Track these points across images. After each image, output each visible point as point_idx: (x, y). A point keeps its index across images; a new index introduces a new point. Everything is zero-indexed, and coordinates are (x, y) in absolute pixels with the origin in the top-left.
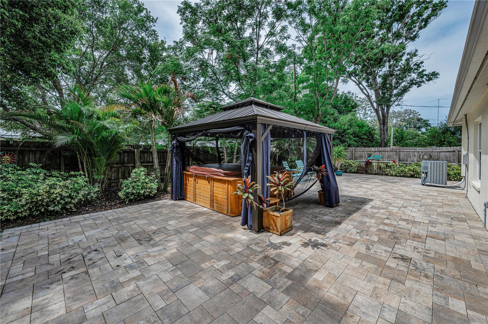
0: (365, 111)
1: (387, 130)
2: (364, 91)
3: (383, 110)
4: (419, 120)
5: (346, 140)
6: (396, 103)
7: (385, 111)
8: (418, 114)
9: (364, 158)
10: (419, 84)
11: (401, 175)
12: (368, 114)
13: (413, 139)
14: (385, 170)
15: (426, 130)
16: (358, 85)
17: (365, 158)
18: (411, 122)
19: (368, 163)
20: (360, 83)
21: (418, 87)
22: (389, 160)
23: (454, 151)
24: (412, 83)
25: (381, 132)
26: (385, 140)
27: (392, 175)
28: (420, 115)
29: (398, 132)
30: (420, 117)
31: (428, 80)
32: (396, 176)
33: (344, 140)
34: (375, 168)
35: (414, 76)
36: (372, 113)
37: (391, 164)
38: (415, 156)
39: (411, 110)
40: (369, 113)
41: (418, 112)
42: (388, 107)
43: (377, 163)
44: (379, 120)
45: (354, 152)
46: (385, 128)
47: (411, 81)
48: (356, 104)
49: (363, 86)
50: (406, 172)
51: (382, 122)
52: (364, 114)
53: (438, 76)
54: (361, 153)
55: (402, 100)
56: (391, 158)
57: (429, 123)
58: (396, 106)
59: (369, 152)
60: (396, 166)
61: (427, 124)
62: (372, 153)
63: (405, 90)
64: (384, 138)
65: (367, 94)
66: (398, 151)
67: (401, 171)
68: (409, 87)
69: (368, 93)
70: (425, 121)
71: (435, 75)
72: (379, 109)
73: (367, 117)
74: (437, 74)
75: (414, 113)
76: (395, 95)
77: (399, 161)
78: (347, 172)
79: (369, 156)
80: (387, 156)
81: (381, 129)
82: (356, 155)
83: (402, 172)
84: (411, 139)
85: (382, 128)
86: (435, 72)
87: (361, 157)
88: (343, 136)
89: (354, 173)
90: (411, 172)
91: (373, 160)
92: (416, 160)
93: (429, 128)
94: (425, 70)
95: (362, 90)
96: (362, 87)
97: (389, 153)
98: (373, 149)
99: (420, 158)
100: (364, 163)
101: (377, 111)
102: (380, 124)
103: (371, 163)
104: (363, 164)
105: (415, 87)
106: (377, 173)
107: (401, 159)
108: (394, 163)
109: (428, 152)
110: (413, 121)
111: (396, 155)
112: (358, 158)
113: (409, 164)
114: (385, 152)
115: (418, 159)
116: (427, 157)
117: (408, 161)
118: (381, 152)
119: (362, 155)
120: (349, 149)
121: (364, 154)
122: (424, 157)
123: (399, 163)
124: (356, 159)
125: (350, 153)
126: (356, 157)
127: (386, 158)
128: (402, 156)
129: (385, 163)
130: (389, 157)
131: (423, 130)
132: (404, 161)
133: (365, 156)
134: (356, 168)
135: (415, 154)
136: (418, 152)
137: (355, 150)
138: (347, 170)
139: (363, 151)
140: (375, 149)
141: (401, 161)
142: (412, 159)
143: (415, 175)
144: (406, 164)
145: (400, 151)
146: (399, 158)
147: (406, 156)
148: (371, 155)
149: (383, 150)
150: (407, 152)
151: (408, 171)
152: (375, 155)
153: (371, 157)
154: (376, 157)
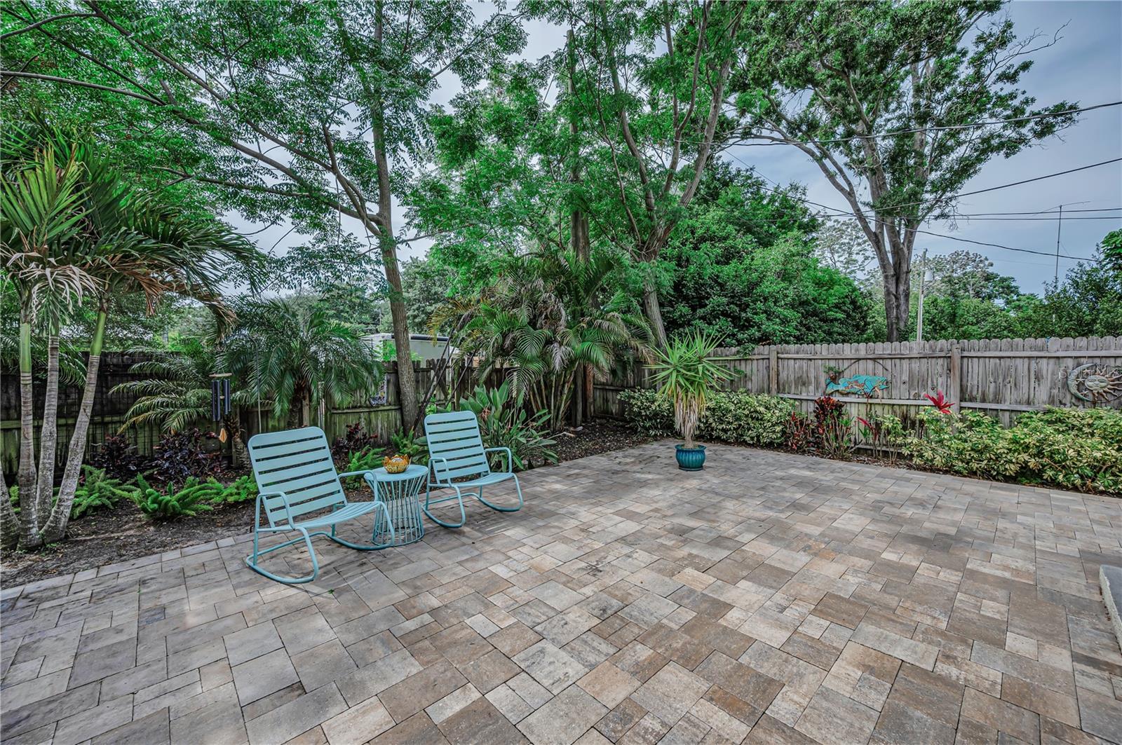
0: (850, 254)
1: (907, 296)
2: (840, 180)
3: (894, 234)
4: (988, 278)
6: (937, 212)
7: (902, 237)
8: (987, 263)
9: (812, 388)
10: (1011, 147)
11: (974, 465)
12: (856, 261)
13: (978, 322)
14: (899, 440)
15: (1008, 302)
16: (819, 160)
17: (817, 388)
18: (968, 283)
19: (828, 409)
20: (825, 155)
21: (1007, 155)
22: (917, 397)
24: (987, 147)
25: (888, 302)
26: (902, 325)
27: (930, 468)
28: (992, 265)
29: (935, 306)
30: (990, 270)
31: (1040, 135)
32: (949, 470)
33: (748, 320)
34: (856, 429)
35: (993, 125)
36: (866, 258)
37: (923, 416)
38: (1038, 378)
39: (968, 253)
40: (860, 258)
41: (986, 259)
42: (912, 223)
43: (863, 409)
44: (884, 266)
45: (773, 362)
46: (902, 288)
47: (986, 141)
48: (813, 219)
49: (835, 164)
50: (998, 457)
51: (892, 272)
52: (847, 263)
53: (1074, 115)
54: (801, 368)
55: (953, 203)
56: (925, 387)
57: (1013, 284)
58: (937, 218)
59: (832, 364)
60: (949, 423)
61: (1008, 287)
62: (846, 363)
63: (965, 169)
64: (897, 318)
65: (848, 189)
66: (956, 355)
67: (974, 449)
68: (979, 160)
69: (850, 184)
70: (1003, 280)
71: (1064, 112)
72: (882, 233)
73: (853, 271)
74: (1073, 108)
75: (976, 260)
76: (935, 187)
77: (963, 400)
78: (745, 444)
79: (834, 380)
80: (905, 378)
81: (888, 293)
82: (783, 376)
83: (981, 452)
84: (972, 324)
85: (893, 290)
86: (1063, 105)
87: (802, 382)
88: (744, 307)
89: (770, 446)
90: (1024, 457)
91: (847, 394)
92: (1042, 396)
93: (1015, 298)
94: (1033, 100)
95: (831, 177)
96: (832, 168)
97: (915, 365)
98: (848, 350)
99: (1066, 385)
100: (812, 407)
101: (876, 240)
102: (886, 277)
103: (839, 406)
104: (808, 410)
105: (996, 157)
106: (866, 450)
107: (971, 392)
108: (940, 408)
109: (1113, 360)
110: (972, 281)
111: (948, 376)
112: (790, 387)
113: (1007, 414)
114: (898, 361)
115: (1055, 391)
116: (1103, 384)
117: (1005, 401)
118: (881, 361)
119: (805, 375)
120: (756, 351)
121: (812, 370)
122: (1090, 384)
123: (961, 408)
124: (784, 389)
125: (761, 369)
126: (781, 382)
127: (903, 387)
128: (975, 376)
129: (896, 408)
130: (917, 382)
131: (999, 302)
132: (983, 401)
133: (816, 378)
134: (778, 429)
135: (1040, 370)
136: (1058, 358)
137: (780, 355)
138: (742, 435)
139: (810, 360)
140: (857, 350)
141: (971, 400)
142: (1025, 390)
143: (1049, 473)
144: (995, 413)
145: (965, 354)
146: (961, 386)
147: (992, 380)
148: (840, 373)
149: (889, 352)
150: (1000, 358)
151: (1010, 450)
152: (857, 373)
153: (841, 381)
154: (861, 382)
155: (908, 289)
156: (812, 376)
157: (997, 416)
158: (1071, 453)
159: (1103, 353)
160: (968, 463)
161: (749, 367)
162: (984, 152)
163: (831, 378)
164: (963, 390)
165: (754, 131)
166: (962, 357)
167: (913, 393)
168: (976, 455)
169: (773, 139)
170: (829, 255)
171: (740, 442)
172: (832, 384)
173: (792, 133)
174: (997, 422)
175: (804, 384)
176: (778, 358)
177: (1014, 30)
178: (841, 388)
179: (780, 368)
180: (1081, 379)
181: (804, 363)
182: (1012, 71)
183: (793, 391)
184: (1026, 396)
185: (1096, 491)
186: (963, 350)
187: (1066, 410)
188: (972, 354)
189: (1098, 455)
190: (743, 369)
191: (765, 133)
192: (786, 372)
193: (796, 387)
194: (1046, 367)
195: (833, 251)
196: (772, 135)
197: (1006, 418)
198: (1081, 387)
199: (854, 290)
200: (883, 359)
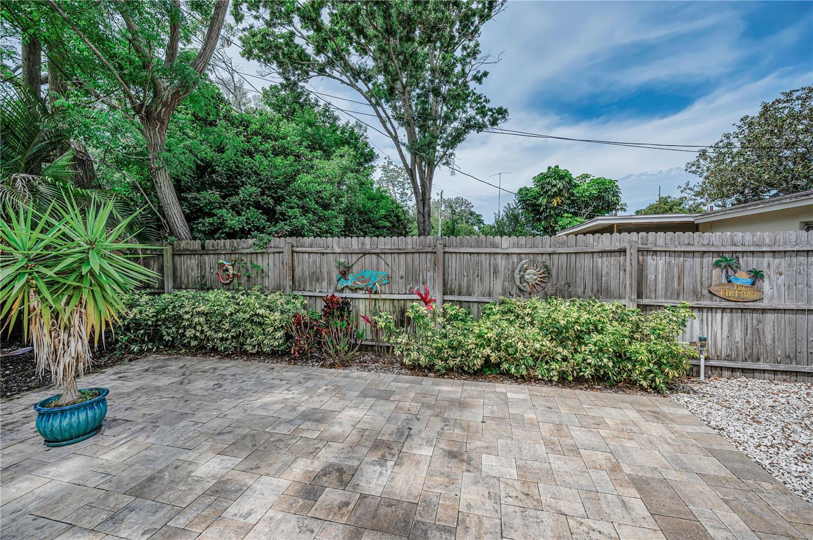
0: (404, 189)
1: (429, 215)
2: (389, 125)
4: (472, 214)
5: (290, 212)
6: (444, 161)
7: (426, 174)
8: (470, 205)
9: (325, 284)
12: (407, 194)
15: (479, 229)
17: (329, 284)
18: (463, 215)
19: (338, 306)
20: (378, 104)
21: (478, 132)
23: (623, 251)
24: (469, 125)
25: (419, 219)
27: (416, 368)
30: (472, 209)
31: (492, 124)
35: (471, 112)
37: (410, 313)
38: (495, 272)
39: (462, 199)
41: (470, 203)
42: (431, 166)
43: (369, 305)
44: (416, 193)
45: (287, 256)
46: (426, 209)
47: (468, 120)
49: (385, 113)
50: (468, 353)
51: (421, 198)
52: (402, 194)
53: (506, 116)
54: (314, 262)
55: (453, 157)
57: (482, 219)
59: (342, 259)
60: (433, 320)
62: (355, 258)
63: (458, 137)
64: (424, 230)
65: (394, 133)
66: (440, 250)
67: (451, 347)
68: (465, 132)
69: (394, 130)
70: (478, 216)
71: (502, 113)
72: (415, 169)
74: (506, 111)
75: (466, 203)
76: (443, 144)
77: (445, 293)
78: (246, 354)
79: (344, 274)
80: (402, 273)
81: (419, 212)
82: (298, 271)
83: (455, 349)
85: (421, 210)
86: (502, 107)
87: (316, 278)
90: (487, 351)
91: (355, 290)
92: (498, 288)
93: (482, 226)
94: (489, 100)
95: (383, 123)
96: (383, 115)
97: (410, 260)
98: (355, 244)
99: (513, 278)
100: (322, 305)
101: (412, 176)
102: (417, 201)
103: (346, 303)
105: (473, 133)
106: (372, 346)
107: (451, 286)
108: (427, 303)
109: (540, 256)
110: (465, 215)
111: (434, 271)
112: (305, 283)
113: (476, 305)
114: (396, 255)
115: (506, 284)
116: (535, 277)
117: (474, 293)
118: (383, 256)
119: (318, 271)
120: (272, 244)
121: (325, 265)
122: (527, 277)
123: (444, 301)
124: (300, 286)
125: (277, 262)
126: (297, 278)
127: (401, 281)
128: (454, 271)
129: (396, 302)
130: (412, 276)
131: (476, 228)
132: (460, 294)
133: (329, 274)
134: (279, 334)
135: (497, 265)
136: (508, 254)
137: (295, 249)
138: (243, 345)
139: (323, 253)
140: (363, 244)
141: (451, 294)
142: (487, 283)
143: (505, 366)
144: (467, 304)
145: (447, 250)
146: (444, 280)
147: (465, 274)
148: (349, 268)
149: (389, 247)
150: (471, 254)
151: (477, 344)
152: (364, 268)
153: (350, 276)
154: (367, 277)
155: (430, 210)
156: (325, 270)
157: (469, 308)
158: (520, 345)
159: (535, 250)
160: (446, 361)
161: (266, 262)
162: (467, 127)
163: (341, 273)
164: (445, 285)
165: (327, 70)
166: (445, 253)
167: (408, 288)
168: (452, 353)
169: (343, 82)
170: (391, 188)
171: (240, 353)
172: (342, 280)
173: (354, 78)
174: (469, 314)
175: (318, 280)
176: (293, 252)
177: (480, 48)
178: (350, 284)
179: (296, 263)
180: (522, 273)
181: (317, 257)
182: (479, 75)
183: (308, 288)
184: (488, 288)
185: (537, 380)
186: (445, 246)
187: (514, 300)
188: (451, 250)
189: (537, 346)
190: (260, 264)
191: (336, 74)
192: (300, 268)
193: (311, 284)
194: (501, 262)
195: (394, 185)
196: (341, 78)
197: (474, 308)
198: (523, 280)
199: (398, 207)
200: (384, 253)
